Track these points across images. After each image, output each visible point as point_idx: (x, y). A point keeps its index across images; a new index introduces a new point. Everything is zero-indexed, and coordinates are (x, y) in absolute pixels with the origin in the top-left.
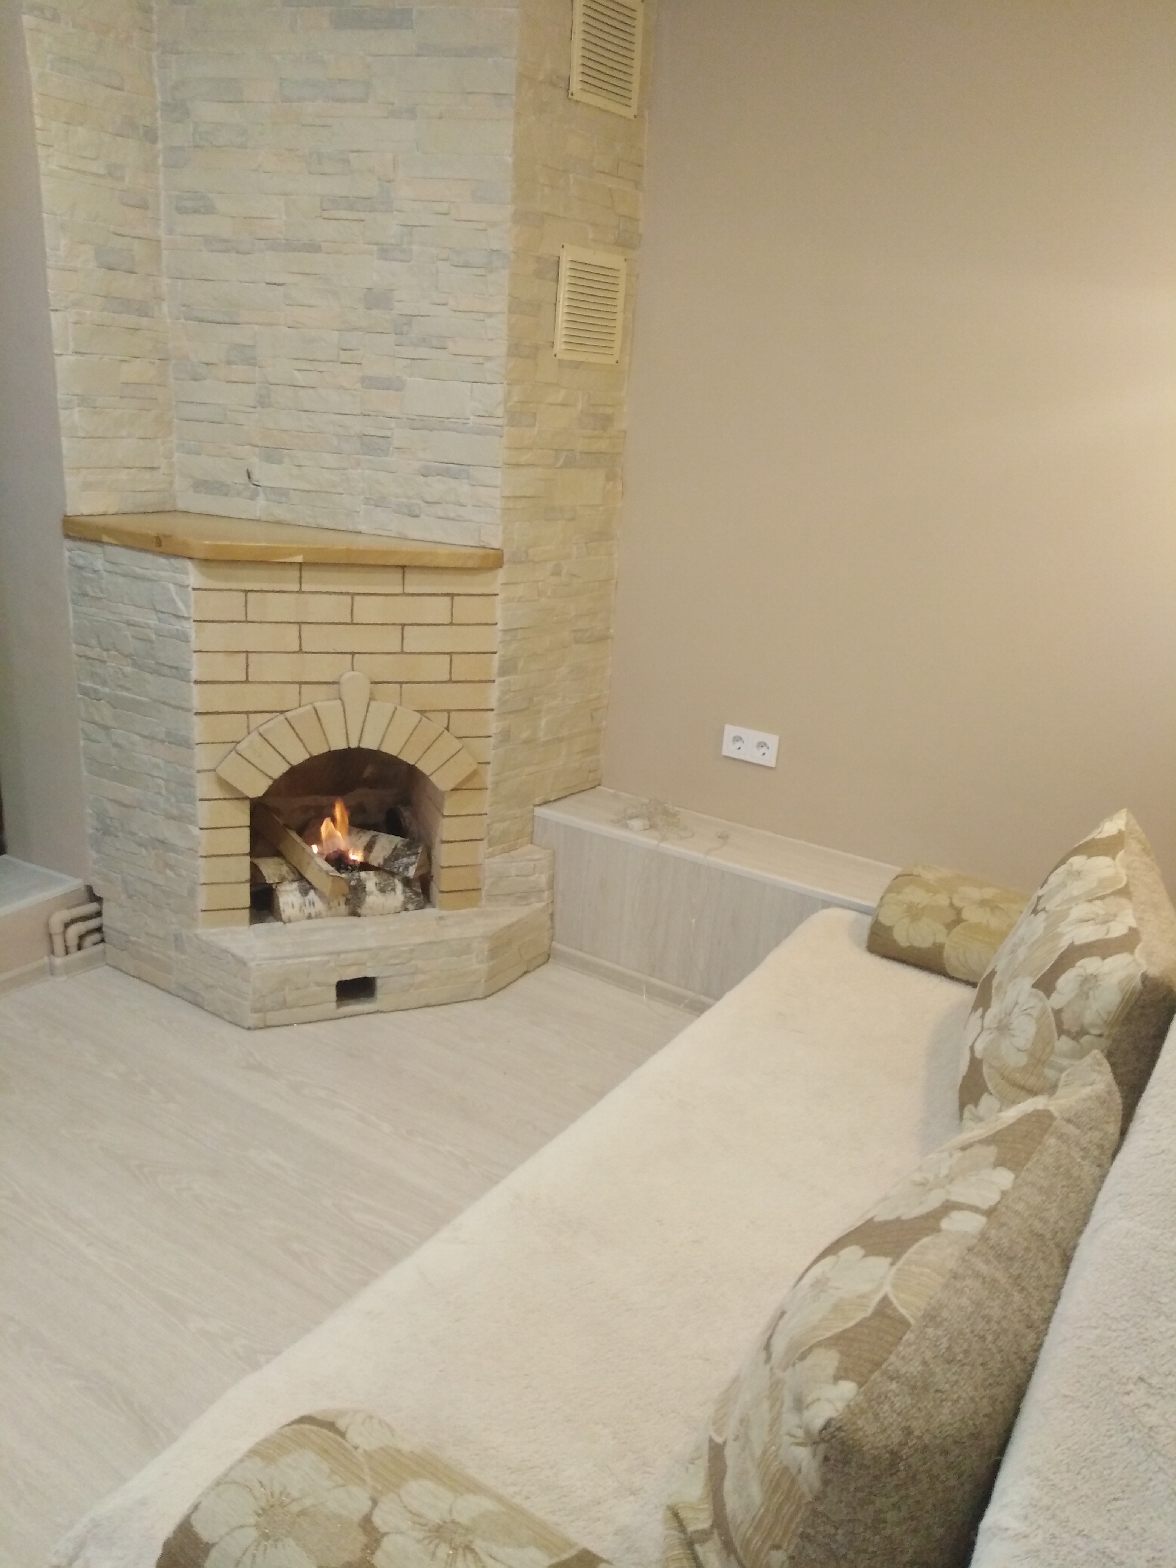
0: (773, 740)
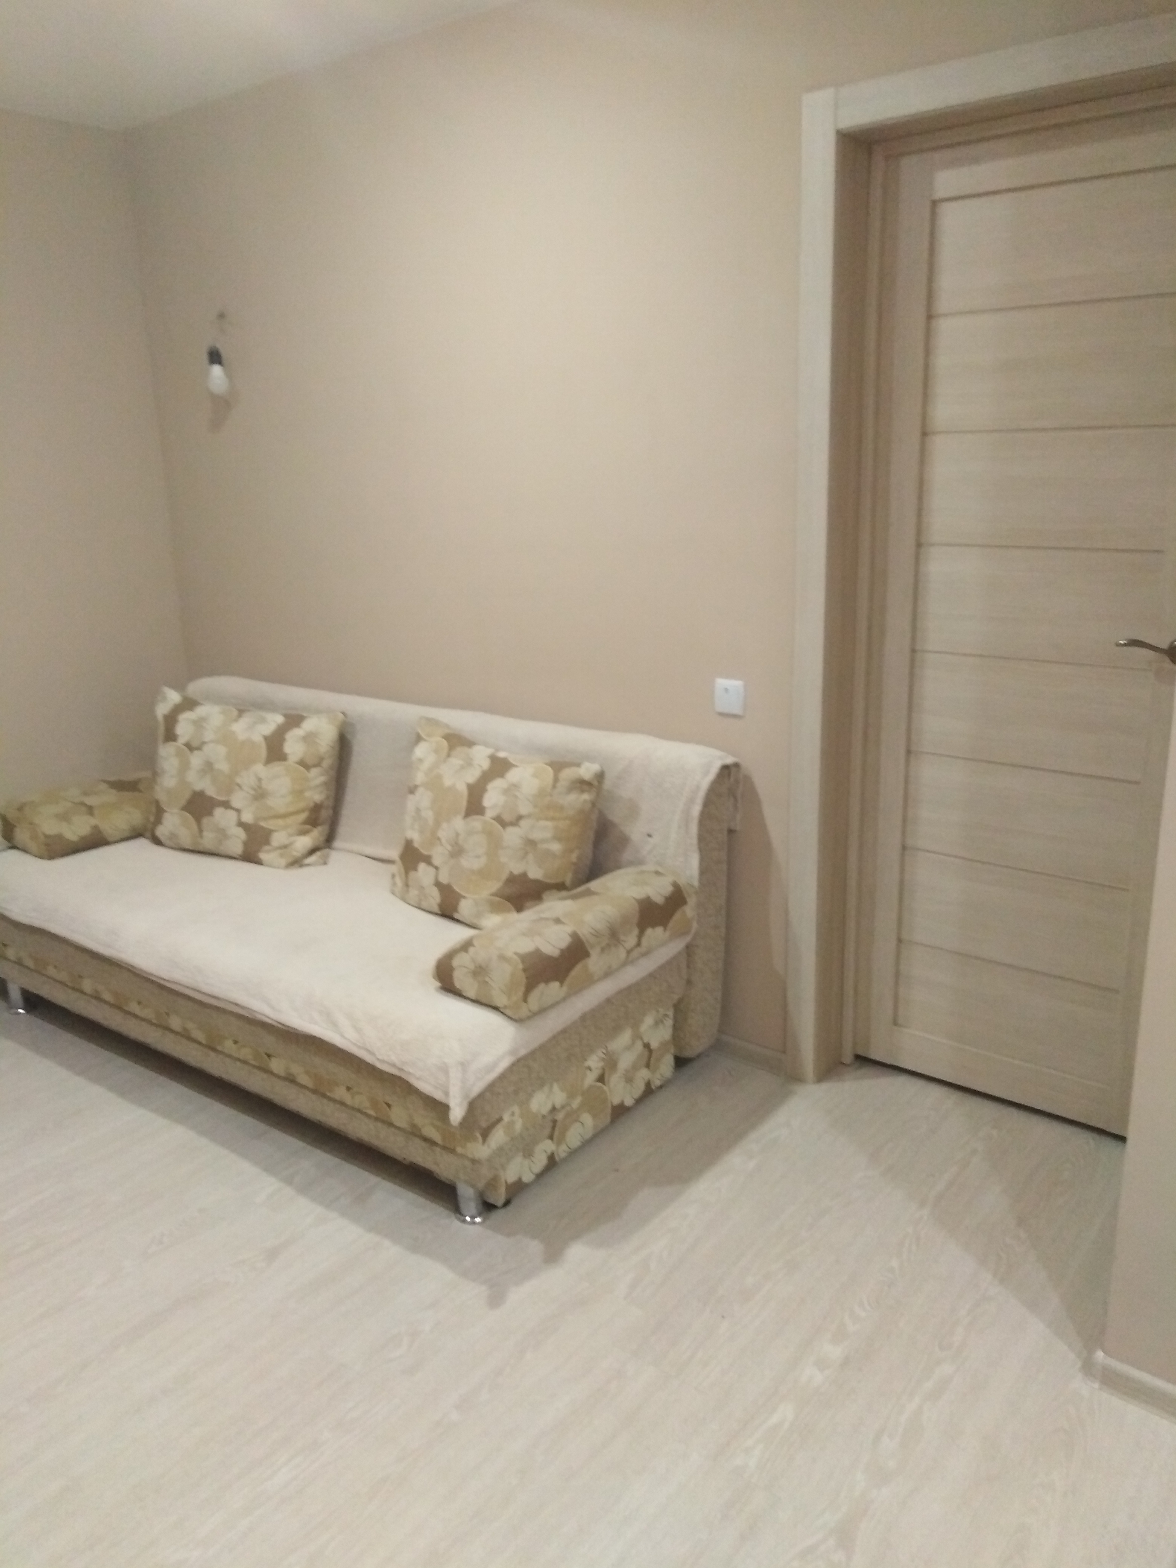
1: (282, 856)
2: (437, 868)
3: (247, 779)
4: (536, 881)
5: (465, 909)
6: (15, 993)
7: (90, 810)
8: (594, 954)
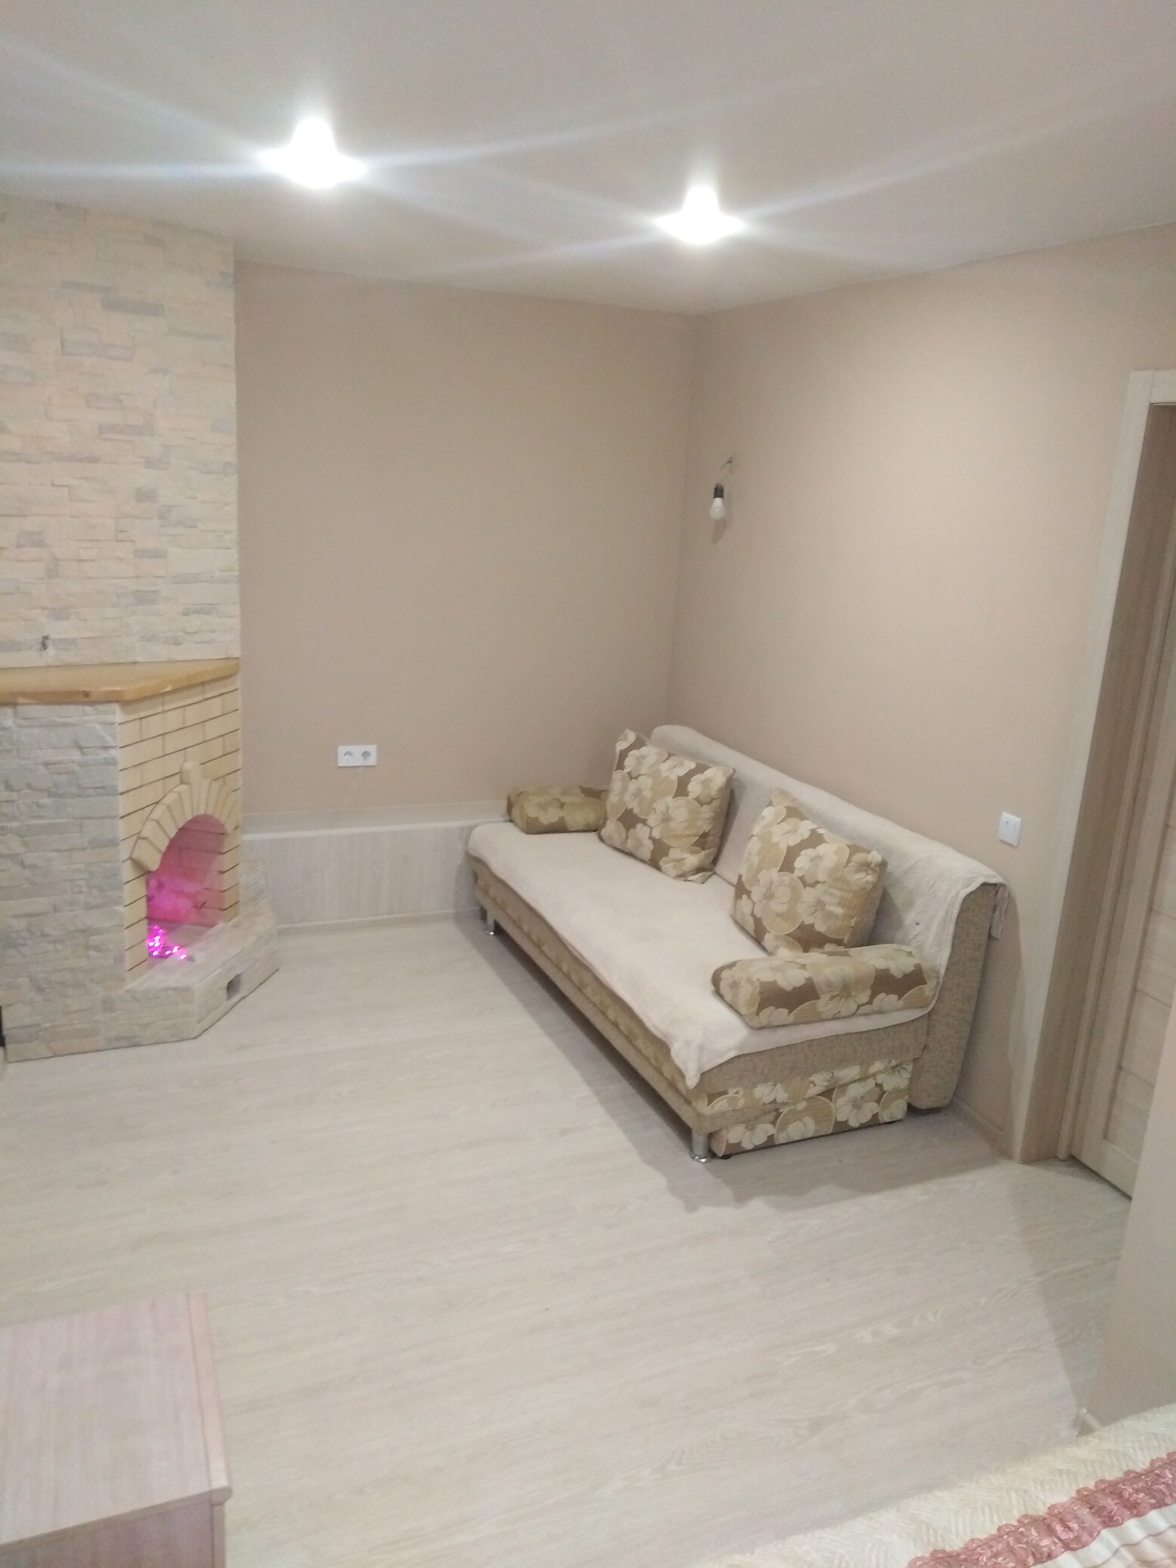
0: (372, 749)
1: (674, 867)
2: (754, 903)
3: (660, 806)
4: (819, 933)
5: (769, 940)
6: (490, 921)
7: (562, 806)
8: (824, 999)
